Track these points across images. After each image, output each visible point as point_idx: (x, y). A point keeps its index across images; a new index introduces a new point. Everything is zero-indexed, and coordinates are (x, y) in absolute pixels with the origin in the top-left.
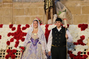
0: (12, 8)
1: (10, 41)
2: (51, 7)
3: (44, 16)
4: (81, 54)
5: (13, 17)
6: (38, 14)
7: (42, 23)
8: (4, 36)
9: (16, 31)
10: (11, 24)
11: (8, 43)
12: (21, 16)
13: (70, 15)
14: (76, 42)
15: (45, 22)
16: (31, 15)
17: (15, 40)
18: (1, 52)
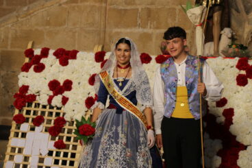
0: (104, 5)
1: (94, 97)
2: (217, 8)
5: (105, 32)
8: (79, 83)
10: (100, 50)
12: (128, 30)
16: (158, 28)
18: (69, 125)
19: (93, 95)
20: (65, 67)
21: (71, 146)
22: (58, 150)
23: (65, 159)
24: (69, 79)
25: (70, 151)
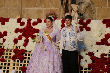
1: (17, 38)
3: (60, 9)
4: (105, 57)
5: (21, 9)
6: (52, 7)
7: (57, 18)
8: (10, 33)
9: (25, 27)
10: (19, 18)
11: (16, 41)
12: (32, 8)
13: (93, 8)
14: (99, 42)
15: (61, 16)
16: (45, 7)
17: (24, 38)
18: (7, 51)
19: (17, 37)
20: (3, 26)
21: (8, 61)
22: (2, 62)
23: (5, 66)
24: (6, 31)
25: (7, 63)
